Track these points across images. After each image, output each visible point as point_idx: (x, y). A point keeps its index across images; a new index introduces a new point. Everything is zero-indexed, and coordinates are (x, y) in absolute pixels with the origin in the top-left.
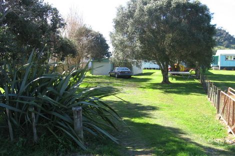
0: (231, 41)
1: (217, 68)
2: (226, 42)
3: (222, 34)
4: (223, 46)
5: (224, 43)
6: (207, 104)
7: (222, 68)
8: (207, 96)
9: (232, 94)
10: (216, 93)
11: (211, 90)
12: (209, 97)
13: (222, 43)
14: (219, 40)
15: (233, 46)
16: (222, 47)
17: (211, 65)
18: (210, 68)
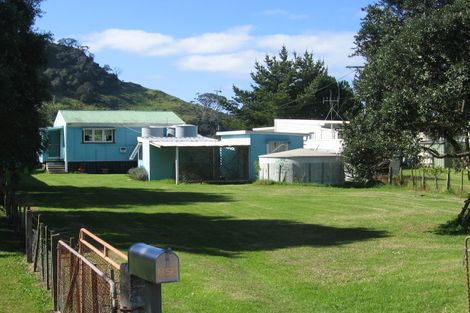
0: (102, 83)
1: (58, 166)
2: (87, 87)
3: (74, 61)
4: (77, 97)
5: (80, 89)
6: (26, 282)
7: (74, 167)
8: (26, 258)
9: (89, 250)
10: (49, 248)
11: (36, 237)
12: (30, 261)
13: (74, 88)
14: (66, 78)
15: (106, 98)
16: (74, 102)
17: (41, 159)
18: (36, 166)
